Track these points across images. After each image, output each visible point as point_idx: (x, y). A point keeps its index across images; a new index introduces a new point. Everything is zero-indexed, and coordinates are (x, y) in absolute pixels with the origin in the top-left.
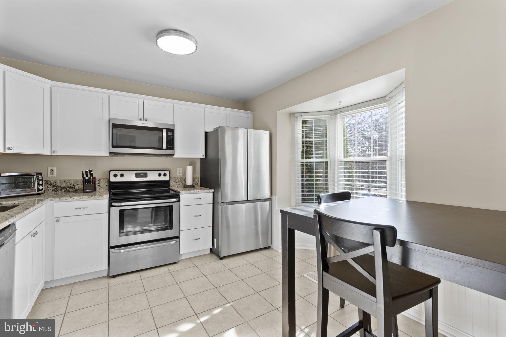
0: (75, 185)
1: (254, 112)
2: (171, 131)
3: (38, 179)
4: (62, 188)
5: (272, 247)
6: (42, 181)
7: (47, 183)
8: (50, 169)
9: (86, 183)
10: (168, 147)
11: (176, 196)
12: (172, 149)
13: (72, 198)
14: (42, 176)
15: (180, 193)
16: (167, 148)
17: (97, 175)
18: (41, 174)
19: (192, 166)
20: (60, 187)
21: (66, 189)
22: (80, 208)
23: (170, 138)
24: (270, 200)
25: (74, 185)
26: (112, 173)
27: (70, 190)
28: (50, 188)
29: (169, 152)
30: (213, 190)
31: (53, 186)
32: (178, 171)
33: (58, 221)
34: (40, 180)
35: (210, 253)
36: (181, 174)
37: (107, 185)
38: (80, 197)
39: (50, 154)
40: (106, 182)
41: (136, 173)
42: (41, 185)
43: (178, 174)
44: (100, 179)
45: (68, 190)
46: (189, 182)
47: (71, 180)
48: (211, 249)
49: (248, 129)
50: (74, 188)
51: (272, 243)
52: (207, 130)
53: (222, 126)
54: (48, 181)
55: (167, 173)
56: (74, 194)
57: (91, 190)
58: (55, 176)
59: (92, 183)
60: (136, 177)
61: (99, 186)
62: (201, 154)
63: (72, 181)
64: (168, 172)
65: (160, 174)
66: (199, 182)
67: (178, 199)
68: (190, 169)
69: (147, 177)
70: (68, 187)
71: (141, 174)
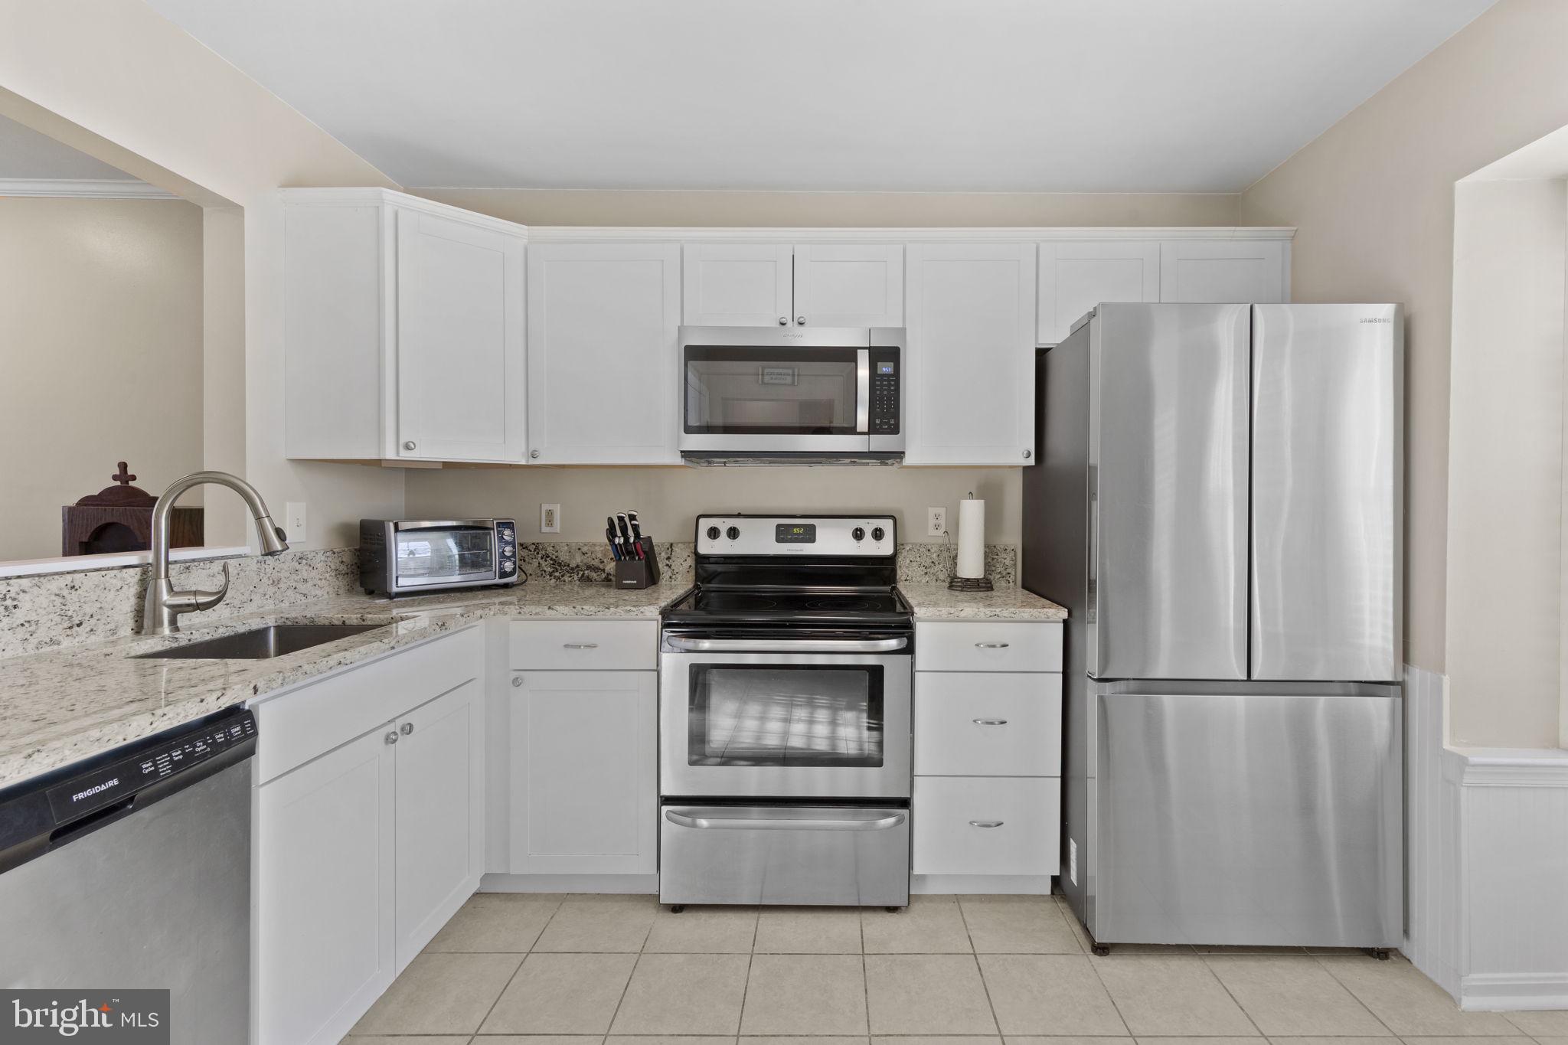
0: (605, 560)
1: (1295, 228)
2: (887, 356)
3: (501, 539)
4: (572, 569)
5: (1406, 949)
6: (514, 547)
7: (538, 553)
8: (545, 507)
9: (623, 558)
10: (878, 421)
11: (895, 627)
12: (895, 429)
13: (553, 609)
14: (514, 532)
15: (913, 614)
16: (873, 429)
17: (656, 530)
18: (509, 525)
19: (983, 501)
20: (568, 565)
21: (584, 574)
22: (580, 646)
23: (885, 385)
24: (1395, 688)
25: (603, 562)
26: (705, 525)
27: (594, 575)
28: (545, 569)
29: (881, 442)
30: (1063, 614)
31: (552, 562)
32: (932, 522)
33: (517, 682)
34: (507, 543)
35: (1053, 893)
36: (940, 532)
37: (690, 566)
38: (574, 607)
39: (523, 462)
40: (689, 556)
41: (778, 526)
42: (509, 558)
43: (932, 532)
44: (671, 545)
45: (588, 577)
46: (971, 566)
47: (594, 545)
48: (1056, 881)
49: (1257, 308)
50: (604, 570)
51: (1406, 932)
52: (1045, 342)
53: (1104, 305)
54: (540, 547)
55: (887, 526)
56: (603, 590)
57: (635, 582)
58: (558, 531)
59: (637, 558)
60: (780, 539)
61: (669, 566)
62: (1020, 450)
63: (597, 548)
64: (890, 522)
65: (861, 530)
66: (1015, 565)
67: (905, 641)
68: (972, 512)
69: (813, 541)
70: (589, 567)
71: (795, 530)
